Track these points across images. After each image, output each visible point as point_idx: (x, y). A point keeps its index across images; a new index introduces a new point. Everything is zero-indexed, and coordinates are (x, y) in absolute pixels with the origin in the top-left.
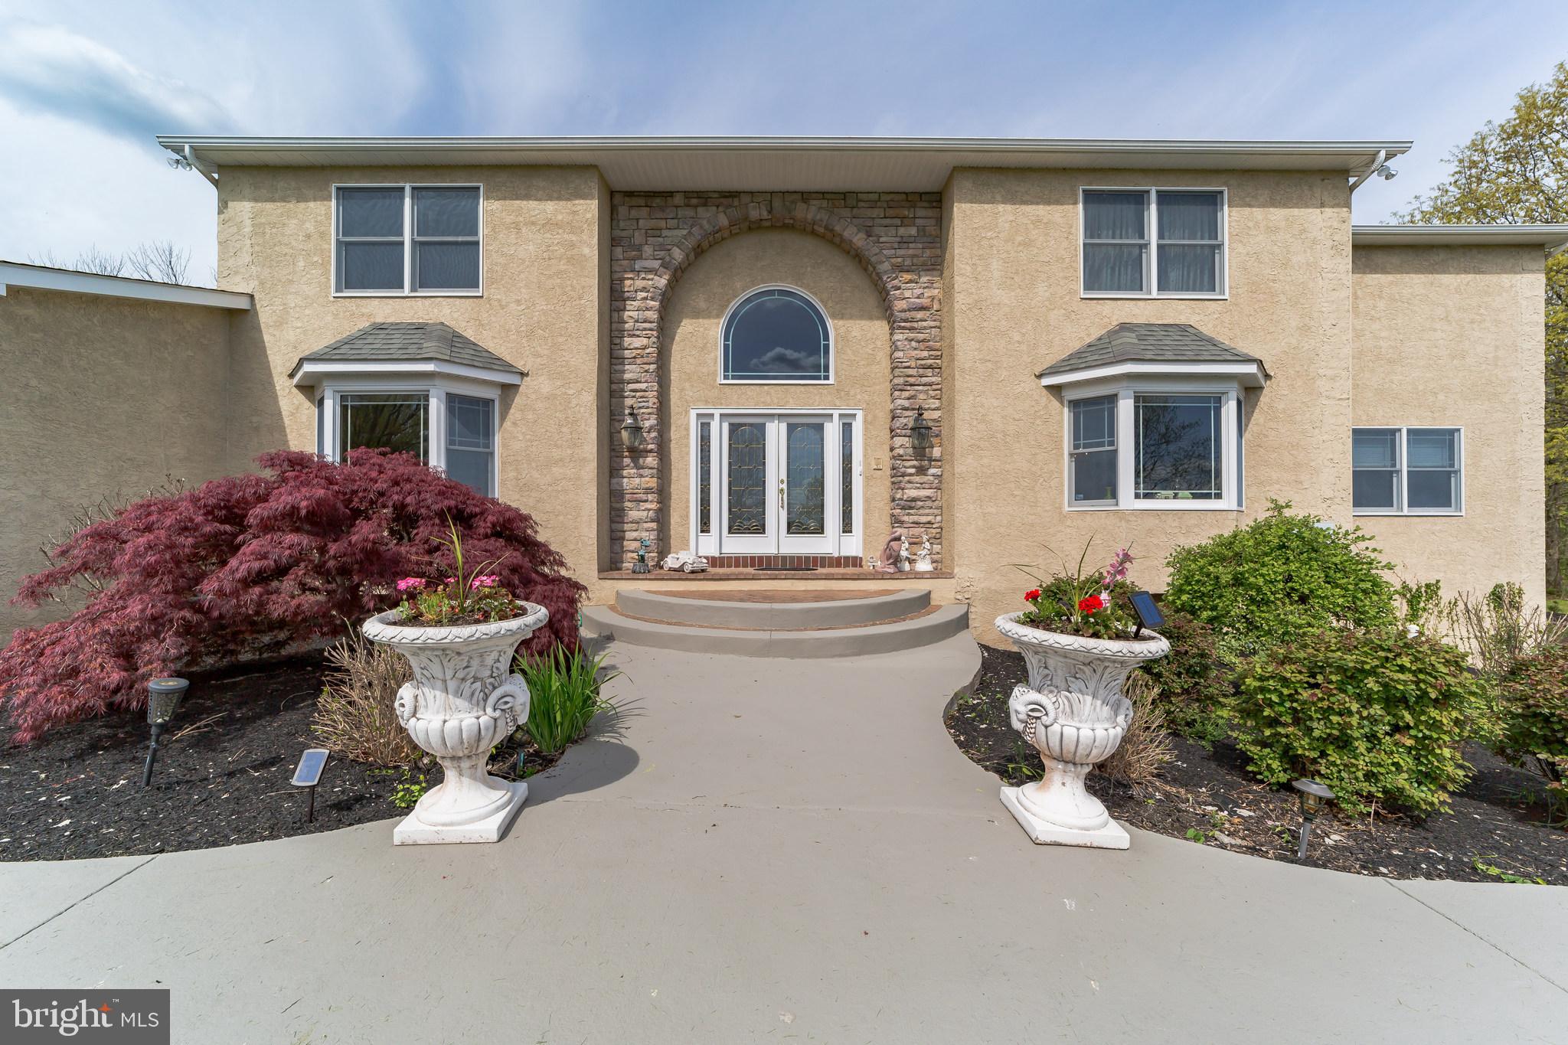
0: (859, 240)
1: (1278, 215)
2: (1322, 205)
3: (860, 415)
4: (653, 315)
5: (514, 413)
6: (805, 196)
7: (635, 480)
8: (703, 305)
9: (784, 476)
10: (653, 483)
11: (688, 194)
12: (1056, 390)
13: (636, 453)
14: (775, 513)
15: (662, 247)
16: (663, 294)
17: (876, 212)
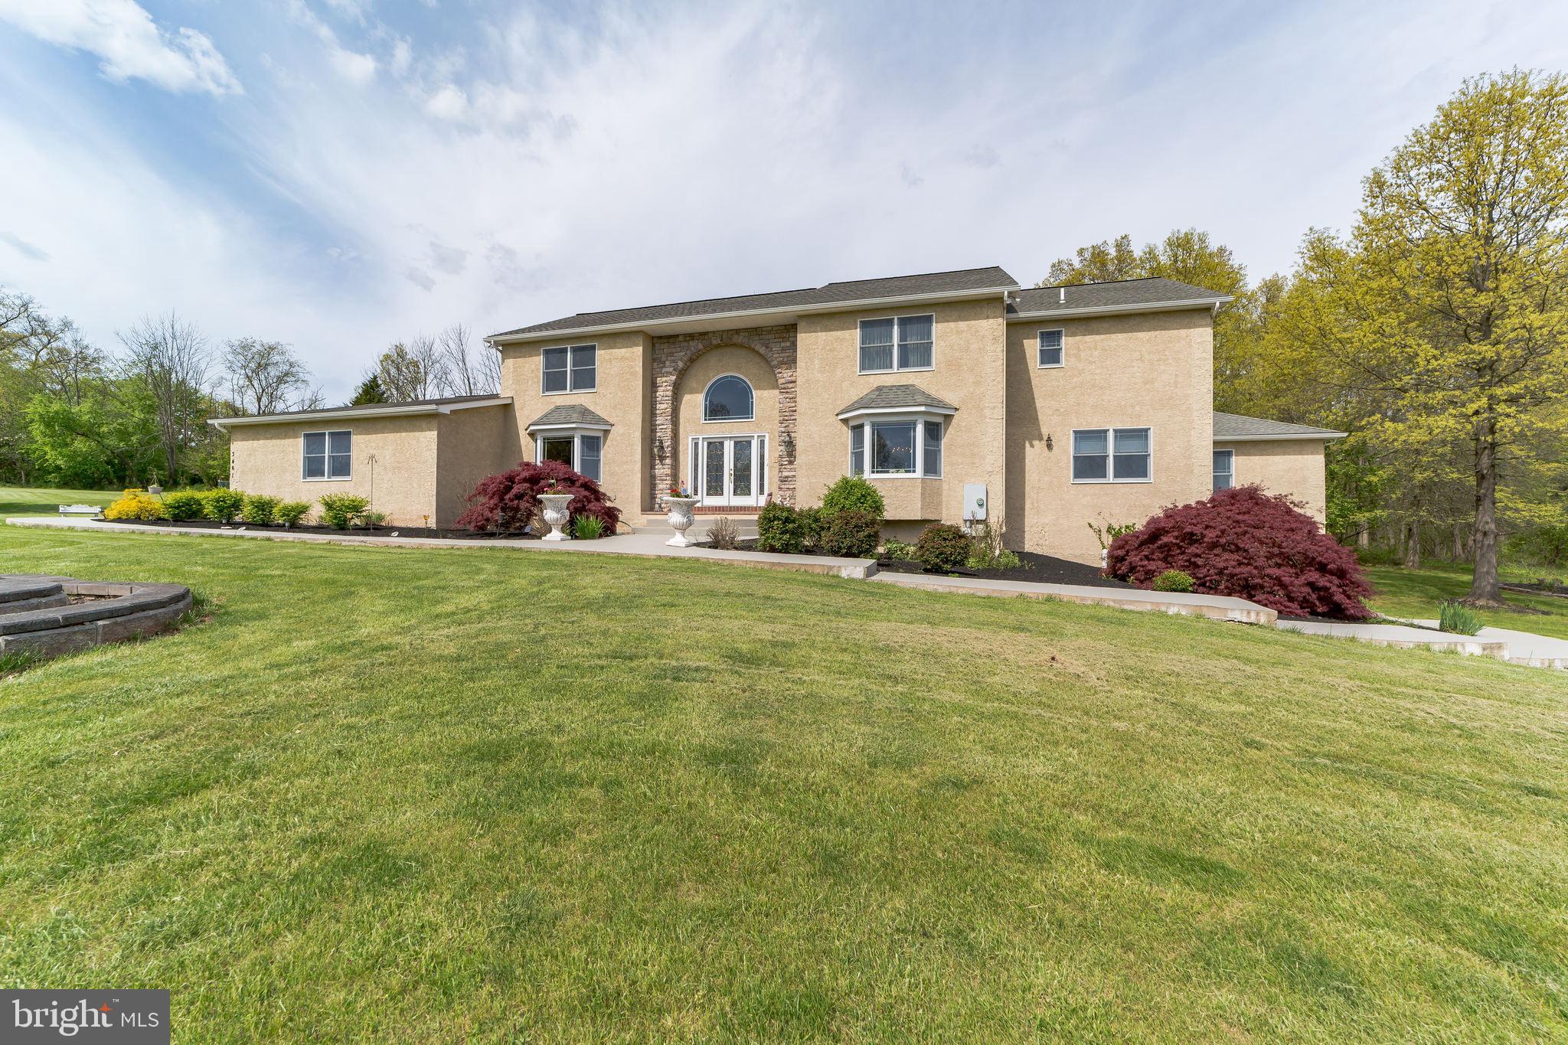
0: (762, 350)
1: (963, 325)
2: (988, 318)
3: (767, 435)
4: (669, 393)
5: (608, 442)
6: (737, 331)
7: (662, 470)
8: (695, 385)
9: (732, 467)
10: (669, 472)
11: (685, 335)
12: (845, 421)
13: (662, 458)
14: (728, 483)
15: (674, 361)
16: (675, 383)
17: (770, 336)
